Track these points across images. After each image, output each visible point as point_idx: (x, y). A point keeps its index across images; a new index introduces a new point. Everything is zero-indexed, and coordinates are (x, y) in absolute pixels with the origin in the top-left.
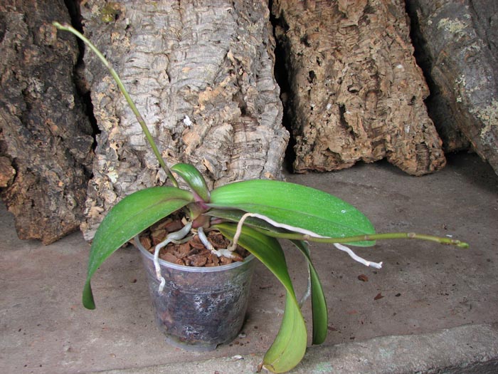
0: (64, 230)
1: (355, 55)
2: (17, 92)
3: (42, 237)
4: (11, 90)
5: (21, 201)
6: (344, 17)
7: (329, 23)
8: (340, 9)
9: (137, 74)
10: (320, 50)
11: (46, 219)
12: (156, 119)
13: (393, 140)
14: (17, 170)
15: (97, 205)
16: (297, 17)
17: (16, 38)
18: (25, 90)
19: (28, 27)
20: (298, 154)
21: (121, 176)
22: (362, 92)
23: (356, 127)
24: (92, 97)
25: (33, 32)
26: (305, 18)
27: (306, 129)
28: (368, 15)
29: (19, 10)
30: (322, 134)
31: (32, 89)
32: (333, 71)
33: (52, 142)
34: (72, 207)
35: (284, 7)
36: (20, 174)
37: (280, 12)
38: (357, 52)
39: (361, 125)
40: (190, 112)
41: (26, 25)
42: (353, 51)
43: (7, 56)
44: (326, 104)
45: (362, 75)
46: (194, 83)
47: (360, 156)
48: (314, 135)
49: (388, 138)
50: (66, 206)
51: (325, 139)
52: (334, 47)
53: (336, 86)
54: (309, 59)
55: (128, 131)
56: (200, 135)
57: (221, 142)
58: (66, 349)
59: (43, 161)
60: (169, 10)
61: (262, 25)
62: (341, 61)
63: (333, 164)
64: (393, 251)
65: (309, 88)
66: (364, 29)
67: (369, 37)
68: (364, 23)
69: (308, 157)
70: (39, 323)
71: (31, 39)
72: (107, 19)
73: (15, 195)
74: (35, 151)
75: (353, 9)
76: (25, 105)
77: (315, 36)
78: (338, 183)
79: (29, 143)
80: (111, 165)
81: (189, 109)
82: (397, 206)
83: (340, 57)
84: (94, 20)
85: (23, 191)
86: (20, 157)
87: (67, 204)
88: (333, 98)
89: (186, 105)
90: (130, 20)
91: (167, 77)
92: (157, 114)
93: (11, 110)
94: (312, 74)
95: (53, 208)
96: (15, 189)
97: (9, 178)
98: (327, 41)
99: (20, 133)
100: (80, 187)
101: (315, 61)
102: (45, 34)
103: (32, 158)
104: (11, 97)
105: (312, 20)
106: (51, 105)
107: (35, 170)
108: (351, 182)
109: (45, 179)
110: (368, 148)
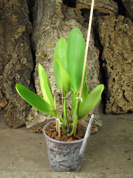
0: (21, 124)
1: (130, 73)
2: (12, 78)
3: (13, 126)
4: (10, 77)
5: (8, 113)
6: (126, 60)
7: (121, 62)
8: (124, 57)
9: (50, 74)
10: (117, 71)
11: (15, 120)
12: (55, 89)
14: (8, 102)
15: (32, 116)
16: (110, 60)
17: (14, 61)
18: (15, 77)
19: (18, 58)
20: (107, 107)
22: (131, 86)
23: (128, 98)
24: (35, 81)
25: (19, 60)
26: (113, 60)
27: (111, 98)
29: (16, 53)
30: (116, 100)
31: (17, 77)
32: (121, 79)
34: (24, 117)
35: (106, 56)
36: (9, 104)
37: (104, 58)
38: (130, 72)
41: (17, 58)
43: (10, 66)
44: (118, 90)
45: (132, 80)
47: (129, 108)
48: (113, 100)
50: (22, 116)
51: (117, 102)
52: (122, 70)
53: (122, 84)
54: (113, 74)
58: (11, 162)
59: (17, 100)
62: (124, 75)
63: (120, 111)
65: (112, 84)
69: (110, 108)
70: (5, 153)
71: (18, 62)
72: (43, 57)
73: (6, 111)
74: (15, 97)
75: (129, 57)
76: (14, 82)
77: (115, 66)
79: (13, 94)
83: (124, 73)
84: (39, 57)
85: (9, 109)
86: (10, 98)
88: (121, 87)
90: (50, 57)
92: (55, 88)
93: (9, 83)
94: (114, 79)
95: (18, 116)
96: (6, 109)
97: (5, 105)
98: (120, 68)
99: (11, 91)
100: (28, 111)
101: (115, 75)
102: (23, 61)
103: (13, 99)
104: (10, 79)
105: (115, 61)
106: (22, 83)
107: (14, 103)
108: (127, 118)
109: (17, 107)
110: (132, 106)
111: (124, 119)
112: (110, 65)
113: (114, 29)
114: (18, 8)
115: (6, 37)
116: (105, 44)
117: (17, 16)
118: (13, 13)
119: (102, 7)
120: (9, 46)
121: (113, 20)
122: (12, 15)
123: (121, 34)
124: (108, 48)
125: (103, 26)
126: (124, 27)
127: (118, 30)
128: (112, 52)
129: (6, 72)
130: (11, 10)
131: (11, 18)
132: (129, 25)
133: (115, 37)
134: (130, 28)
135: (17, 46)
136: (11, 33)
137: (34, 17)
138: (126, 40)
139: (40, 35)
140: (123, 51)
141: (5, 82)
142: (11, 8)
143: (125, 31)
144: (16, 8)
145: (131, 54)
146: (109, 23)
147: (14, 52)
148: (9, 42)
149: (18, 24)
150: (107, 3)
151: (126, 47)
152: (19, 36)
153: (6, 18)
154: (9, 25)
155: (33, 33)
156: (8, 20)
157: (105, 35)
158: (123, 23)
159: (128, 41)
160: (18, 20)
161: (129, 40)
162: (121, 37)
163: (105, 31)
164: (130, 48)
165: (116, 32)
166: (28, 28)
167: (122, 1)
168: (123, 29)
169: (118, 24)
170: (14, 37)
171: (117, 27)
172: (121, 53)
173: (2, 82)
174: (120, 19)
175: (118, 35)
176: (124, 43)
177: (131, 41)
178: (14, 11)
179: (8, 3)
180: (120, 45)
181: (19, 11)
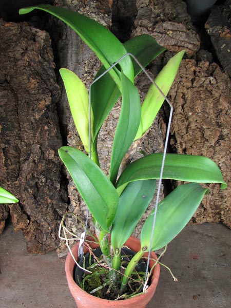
0: (49, 250)
2: (33, 183)
3: (38, 253)
4: (31, 182)
5: (30, 235)
6: (207, 140)
8: (205, 136)
11: (41, 245)
13: (225, 213)
14: (30, 220)
16: (182, 137)
17: (35, 157)
18: (37, 182)
21: (78, 229)
24: (68, 187)
25: (43, 153)
26: (186, 139)
28: (220, 141)
29: (38, 143)
31: (40, 181)
33: (47, 207)
34: (54, 240)
35: (176, 129)
36: (31, 223)
37: (174, 132)
39: (208, 204)
41: (40, 151)
43: (30, 166)
47: (205, 221)
49: (222, 212)
50: (51, 239)
55: (84, 208)
59: (42, 217)
60: (110, 146)
64: (212, 282)
66: (217, 148)
67: (219, 154)
68: (217, 145)
70: (32, 300)
71: (42, 157)
72: (79, 148)
73: (28, 232)
74: (39, 212)
75: (212, 136)
76: (36, 189)
77: (190, 150)
79: (36, 208)
80: (74, 224)
82: (222, 252)
85: (32, 231)
86: (32, 214)
87: (51, 238)
93: (30, 192)
95: (45, 240)
96: (28, 230)
97: (26, 225)
98: (196, 153)
99: (33, 203)
102: (49, 155)
103: (37, 216)
104: (30, 185)
105: (189, 140)
106: (49, 189)
107: (38, 221)
108: (201, 232)
109: (42, 226)
110: (211, 218)
111: (197, 233)
112: (182, 145)
113: (192, 83)
115: (20, 114)
116: (176, 109)
117: (38, 79)
118: (30, 75)
119: (174, 45)
120: (26, 130)
121: (190, 68)
122: (28, 78)
123: (202, 92)
124: (180, 115)
126: (207, 82)
127: (198, 87)
128: (186, 123)
129: (24, 175)
130: (27, 70)
131: (29, 82)
132: (215, 78)
133: (192, 98)
134: (217, 83)
135: (39, 130)
136: (29, 108)
138: (210, 103)
140: (203, 124)
141: (24, 190)
142: (27, 66)
143: (209, 89)
144: (36, 65)
145: (215, 133)
146: (185, 73)
147: (35, 139)
148: (25, 122)
149: (38, 92)
150: (182, 40)
151: (208, 117)
152: (41, 114)
153: (20, 83)
154: (25, 93)
156: (23, 86)
157: (176, 92)
158: (206, 75)
159: (212, 105)
160: (39, 85)
161: (214, 104)
162: (201, 99)
163: (176, 85)
164: (215, 118)
165: (195, 89)
166: (55, 95)
167: (207, 32)
168: (205, 86)
169: (199, 77)
170: (33, 116)
171: (196, 81)
172: (200, 127)
173: (19, 190)
174: (203, 66)
175: (198, 94)
176: (206, 109)
177: (217, 107)
178: (32, 71)
179: (21, 59)
180: (200, 114)
181: (39, 69)
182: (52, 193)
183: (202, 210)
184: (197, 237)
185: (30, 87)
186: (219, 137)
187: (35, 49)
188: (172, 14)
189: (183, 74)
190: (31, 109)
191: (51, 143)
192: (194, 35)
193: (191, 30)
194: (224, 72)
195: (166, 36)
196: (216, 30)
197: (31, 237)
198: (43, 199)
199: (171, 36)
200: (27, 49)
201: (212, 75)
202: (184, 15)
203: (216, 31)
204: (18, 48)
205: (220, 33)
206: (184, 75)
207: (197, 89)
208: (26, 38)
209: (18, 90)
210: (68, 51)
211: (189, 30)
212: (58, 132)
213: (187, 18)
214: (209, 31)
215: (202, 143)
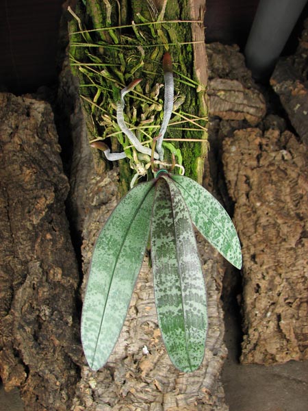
1: (292, 271)
2: (32, 317)
4: (28, 316)
5: (29, 396)
6: (284, 240)
8: (281, 235)
10: (265, 267)
11: (45, 409)
12: (125, 343)
14: (28, 374)
15: (81, 404)
16: (249, 237)
17: (34, 280)
18: (39, 315)
19: (43, 270)
20: (243, 351)
21: (98, 383)
22: (294, 305)
23: (288, 334)
25: (46, 273)
26: (255, 240)
27: (251, 331)
28: (303, 239)
29: (38, 258)
30: (262, 338)
31: (43, 314)
32: (273, 285)
33: (54, 352)
34: (65, 401)
36: (30, 376)
38: (294, 269)
39: (292, 332)
40: (148, 343)
41: (41, 270)
42: (291, 268)
43: (27, 293)
44: (267, 312)
45: (298, 287)
46: (153, 320)
47: (290, 359)
48: (256, 337)
50: (61, 399)
51: (264, 342)
52: (276, 264)
53: (276, 297)
54: (256, 274)
56: (152, 362)
57: (170, 365)
61: (210, 265)
62: (280, 276)
63: (270, 360)
65: (255, 297)
66: (300, 250)
67: (303, 258)
68: (300, 246)
69: (250, 355)
71: (44, 278)
74: (42, 359)
75: (291, 234)
76: (37, 326)
77: (261, 256)
78: (275, 375)
79: (38, 353)
80: (92, 376)
81: (148, 340)
83: (280, 271)
85: (31, 389)
86: (31, 363)
88: (272, 307)
89: (146, 337)
91: (135, 311)
93: (27, 330)
94: (258, 286)
95: (51, 401)
96: (26, 387)
97: (22, 380)
98: (270, 260)
99: (32, 347)
100: (72, 385)
101: (260, 276)
102: (54, 275)
103: (39, 365)
104: (28, 321)
105: (260, 242)
106: (56, 325)
107: (41, 373)
108: (285, 375)
109: (47, 380)
110: (297, 353)
111: (280, 377)
112: (249, 250)
113: (258, 161)
114: (33, 149)
115: (12, 219)
116: (238, 198)
117: (34, 168)
118: (23, 163)
119: (228, 111)
120: (21, 240)
121: (254, 140)
122: (21, 167)
123: (273, 172)
124: (244, 207)
125: (232, 154)
126: (279, 158)
127: (266, 165)
128: (254, 218)
129: (18, 306)
130: (18, 156)
131: (21, 174)
132: (290, 152)
133: (260, 183)
134: (293, 158)
135: (39, 241)
136: (24, 210)
137: (74, 141)
138: (285, 187)
139: (89, 199)
140: (277, 218)
141: (18, 329)
142: (18, 151)
143: (282, 168)
144: (31, 148)
145: (296, 229)
146: (247, 147)
147: (33, 253)
148: (19, 230)
149: (36, 186)
150: (239, 102)
151: (284, 207)
152: (40, 218)
153: (10, 175)
154: (17, 188)
155: (75, 185)
156: (15, 179)
157: (237, 175)
158: (277, 148)
159: (288, 190)
160: (37, 177)
161: (291, 188)
162: (272, 182)
163: (237, 165)
164: (294, 208)
165: (262, 170)
166: (61, 189)
167: (273, 90)
168: (277, 163)
169: (266, 151)
170: (30, 221)
171: (263, 158)
172: (273, 222)
173: (11, 329)
174: (271, 137)
175: (267, 176)
176: (280, 196)
177: (295, 191)
178: (25, 157)
179: (10, 142)
180: (272, 204)
181: (36, 153)
182: (61, 331)
183: (285, 342)
184: (279, 383)
185: (24, 180)
186: (302, 233)
187: (28, 127)
188: (224, 69)
189: (245, 149)
190: (26, 211)
191: (57, 259)
192: (255, 95)
193: (252, 89)
194: (302, 143)
195: (216, 98)
196: (286, 86)
197: (31, 398)
198: (48, 340)
199: (223, 98)
200: (17, 127)
201: (285, 148)
202: (242, 70)
203: (286, 88)
204: (5, 127)
205: (291, 90)
206: (246, 151)
207: (265, 169)
208: (16, 112)
209: (7, 185)
210: (81, 128)
211: (249, 88)
212: (67, 241)
213: (246, 74)
214: (276, 88)
215: (278, 245)
